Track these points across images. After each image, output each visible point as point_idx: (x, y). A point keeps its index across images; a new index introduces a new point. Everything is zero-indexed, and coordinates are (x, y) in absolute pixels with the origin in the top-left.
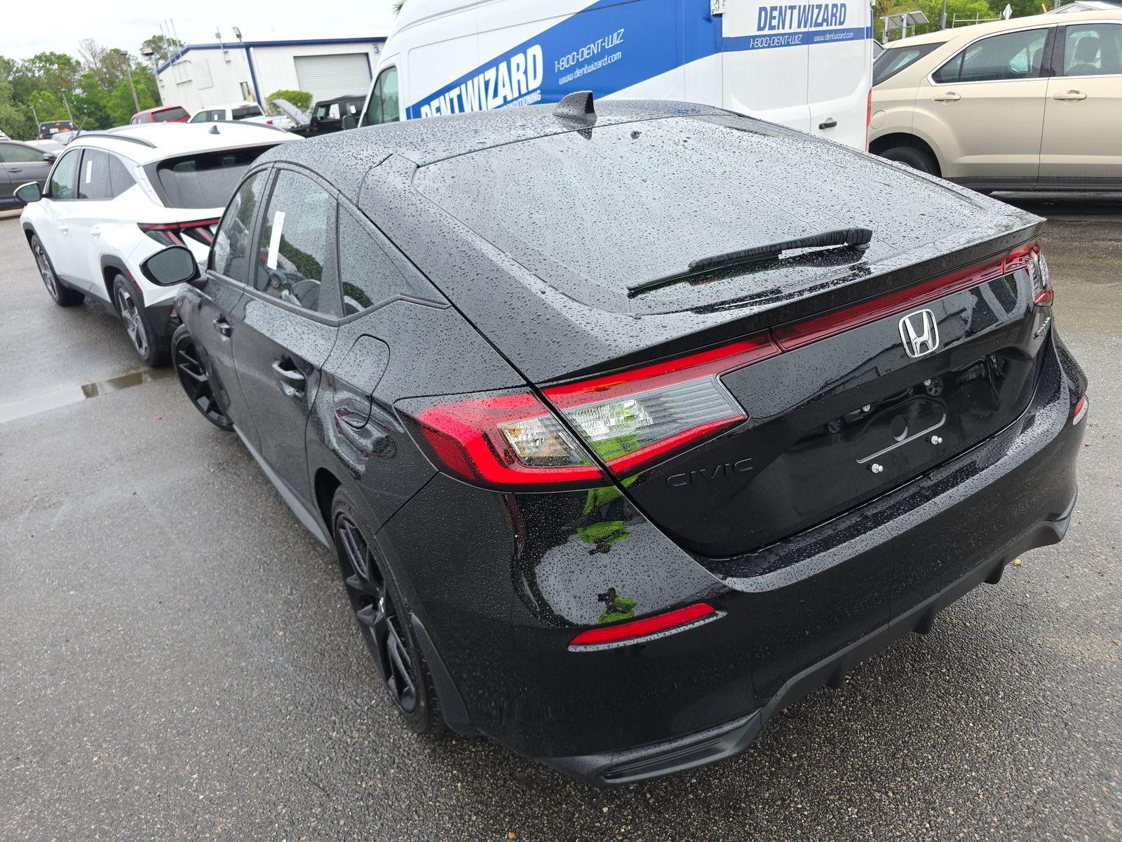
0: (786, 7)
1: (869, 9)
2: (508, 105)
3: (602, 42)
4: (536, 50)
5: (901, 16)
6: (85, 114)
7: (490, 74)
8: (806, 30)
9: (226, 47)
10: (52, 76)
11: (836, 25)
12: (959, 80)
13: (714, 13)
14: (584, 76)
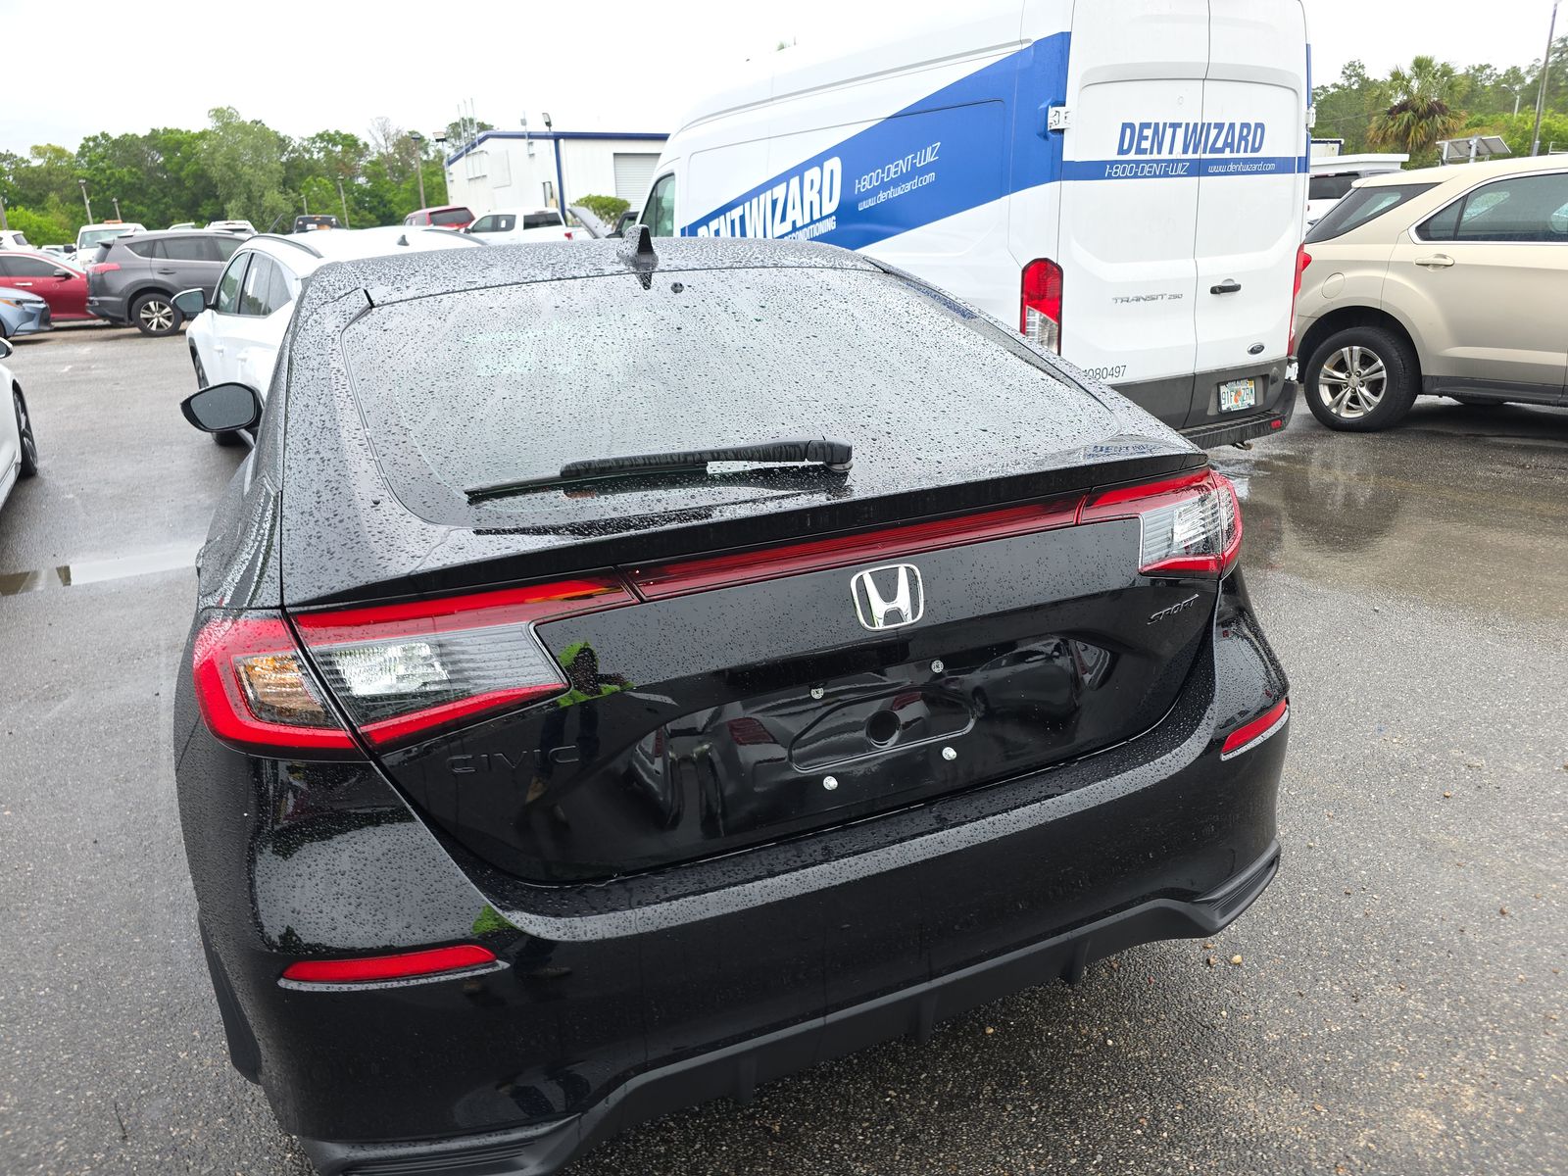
0: (1165, 124)
1: (1304, 133)
2: (797, 233)
3: (913, 158)
4: (835, 164)
5: (1468, 142)
6: (365, 208)
7: (779, 192)
8: (1197, 156)
9: (531, 136)
10: (333, 160)
11: (1245, 151)
12: (1455, 238)
13: (1053, 128)
14: (889, 201)
